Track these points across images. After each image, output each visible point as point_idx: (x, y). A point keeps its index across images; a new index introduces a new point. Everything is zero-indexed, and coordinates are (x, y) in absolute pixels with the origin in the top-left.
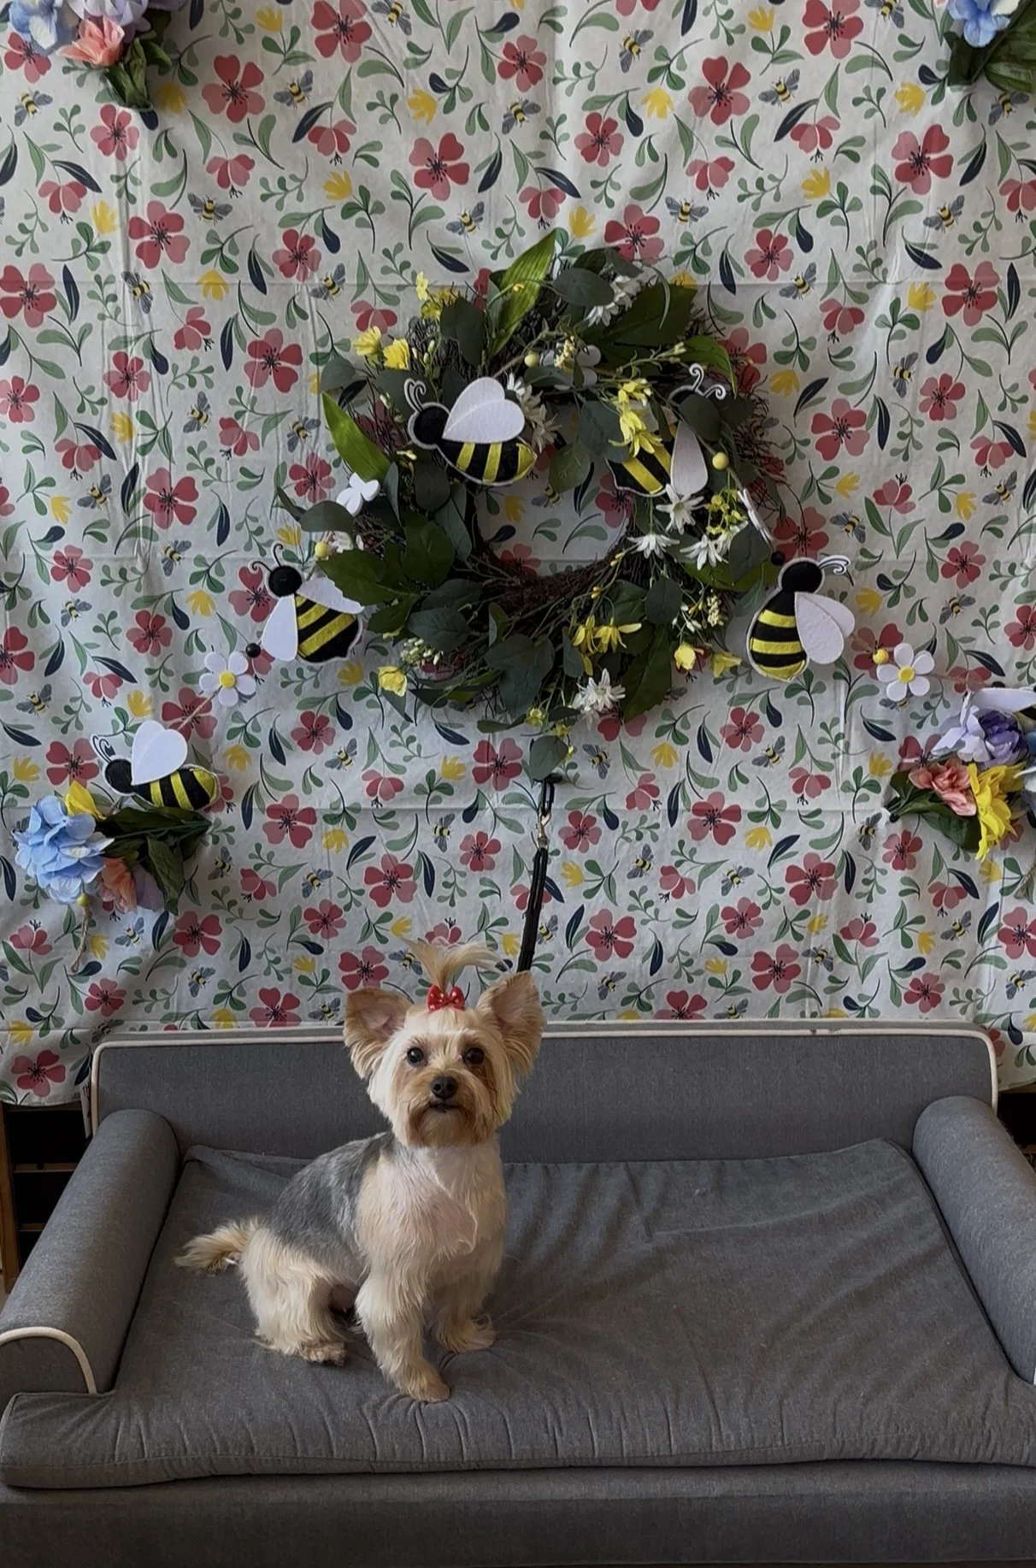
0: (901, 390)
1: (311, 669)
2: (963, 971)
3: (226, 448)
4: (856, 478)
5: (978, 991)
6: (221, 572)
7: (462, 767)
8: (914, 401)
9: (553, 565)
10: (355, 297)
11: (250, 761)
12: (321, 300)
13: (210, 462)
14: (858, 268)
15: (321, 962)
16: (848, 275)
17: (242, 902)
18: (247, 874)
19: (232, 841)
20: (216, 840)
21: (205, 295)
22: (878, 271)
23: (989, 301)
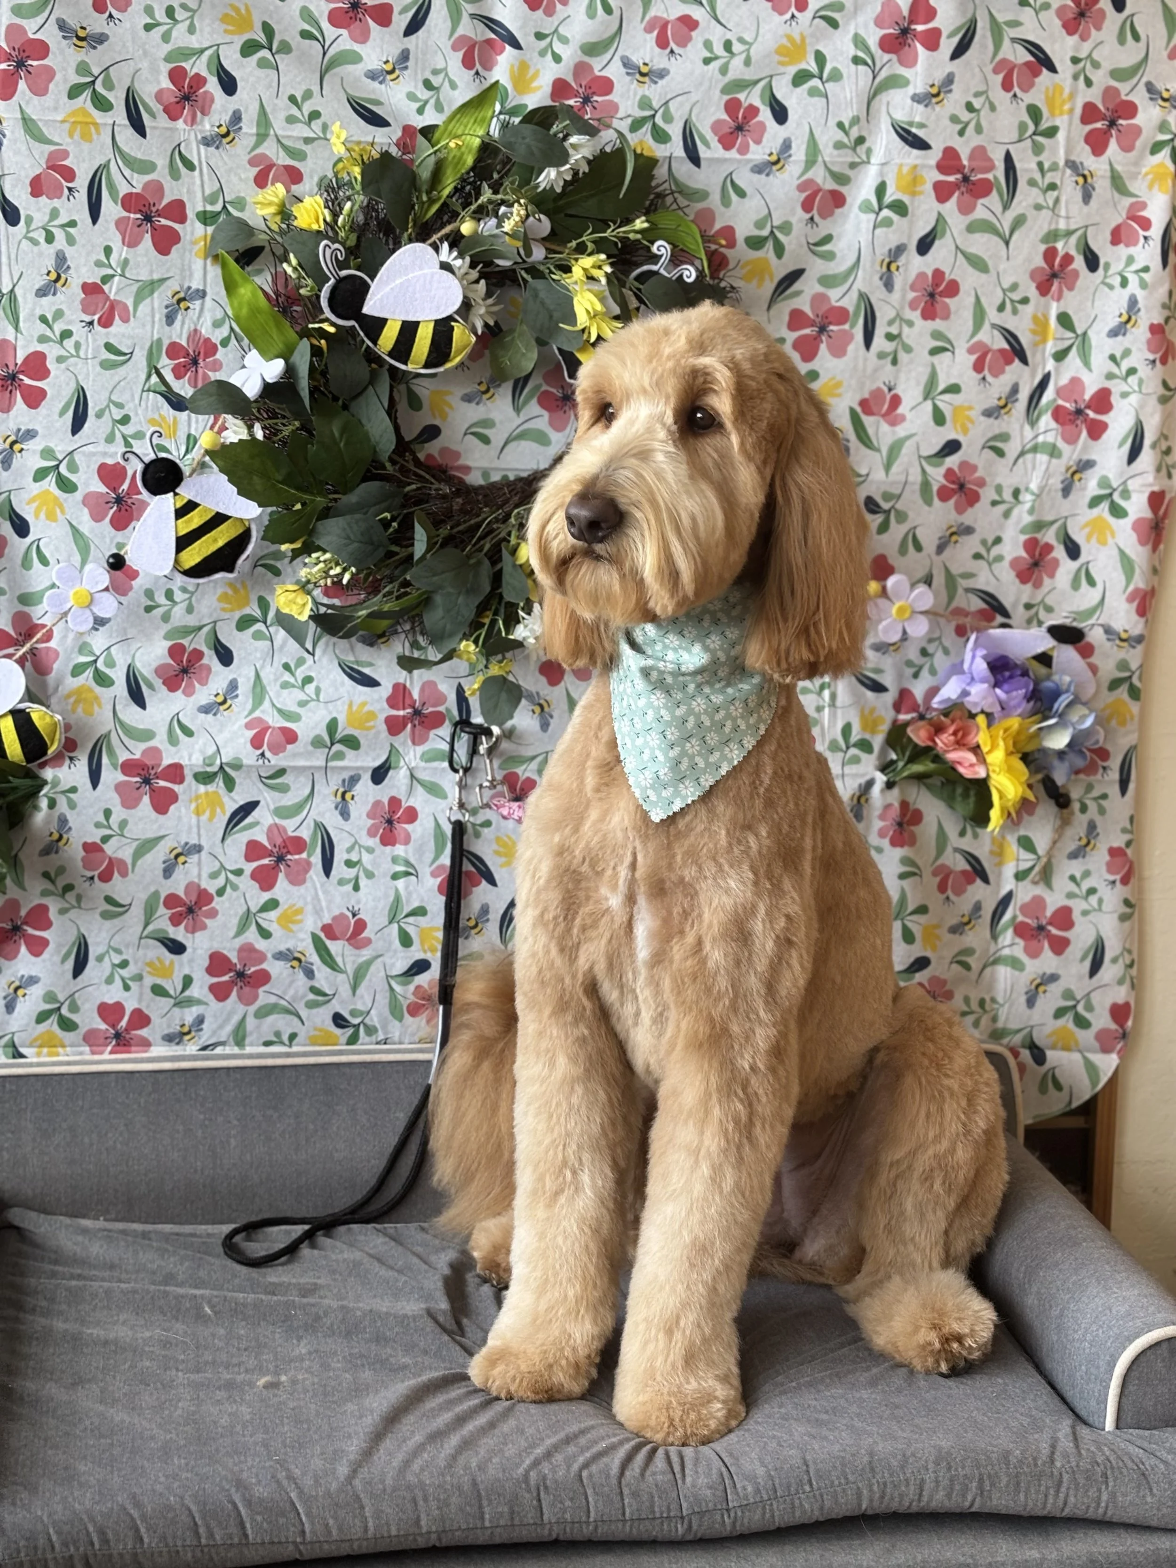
0: (889, 285)
1: (184, 590)
2: (973, 974)
3: (88, 318)
4: (839, 384)
5: (993, 1000)
6: (73, 468)
7: (372, 715)
8: (903, 296)
9: (486, 474)
10: (253, 149)
11: (100, 705)
12: (212, 149)
13: (66, 334)
14: (839, 145)
15: (182, 965)
16: (828, 153)
17: (81, 886)
18: (91, 848)
19: (72, 805)
20: (52, 804)
21: (71, 135)
22: (861, 150)
23: (983, 189)
